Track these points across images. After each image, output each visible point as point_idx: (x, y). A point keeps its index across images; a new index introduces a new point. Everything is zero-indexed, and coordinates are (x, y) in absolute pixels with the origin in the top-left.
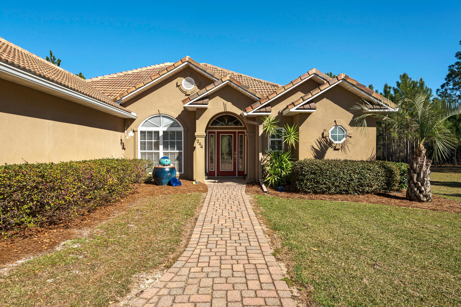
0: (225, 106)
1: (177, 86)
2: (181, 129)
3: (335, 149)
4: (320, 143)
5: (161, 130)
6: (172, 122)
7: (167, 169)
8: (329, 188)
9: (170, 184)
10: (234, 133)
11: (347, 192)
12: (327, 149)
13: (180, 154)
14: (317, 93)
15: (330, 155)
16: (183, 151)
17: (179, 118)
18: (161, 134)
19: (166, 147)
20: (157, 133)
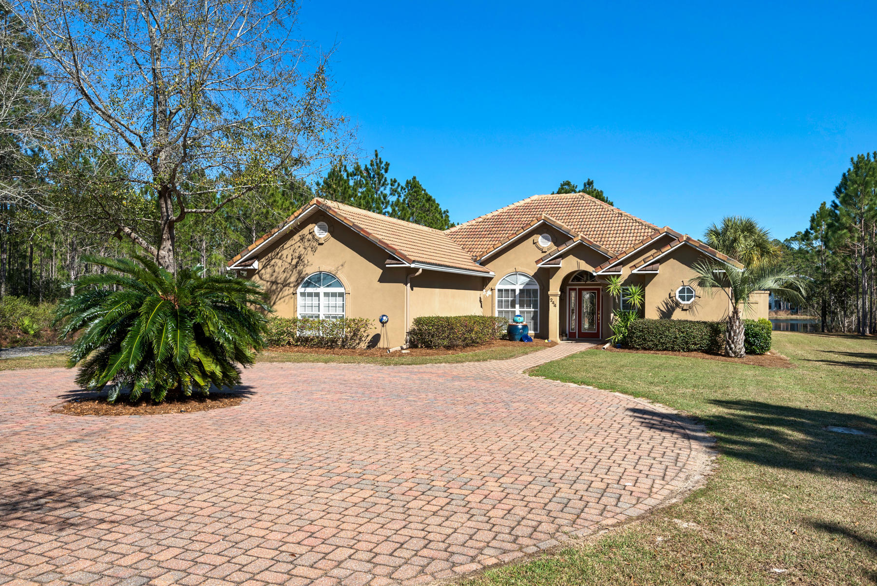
0: (578, 264)
1: (534, 243)
2: (537, 287)
3: (683, 310)
4: (667, 304)
5: (518, 288)
6: (529, 279)
7: (520, 326)
8: (657, 346)
9: (521, 340)
10: (598, 290)
11: (673, 350)
12: (674, 310)
13: (535, 312)
14: (667, 250)
15: (678, 315)
16: (538, 310)
17: (535, 276)
18: (517, 292)
19: (521, 306)
20: (514, 291)
